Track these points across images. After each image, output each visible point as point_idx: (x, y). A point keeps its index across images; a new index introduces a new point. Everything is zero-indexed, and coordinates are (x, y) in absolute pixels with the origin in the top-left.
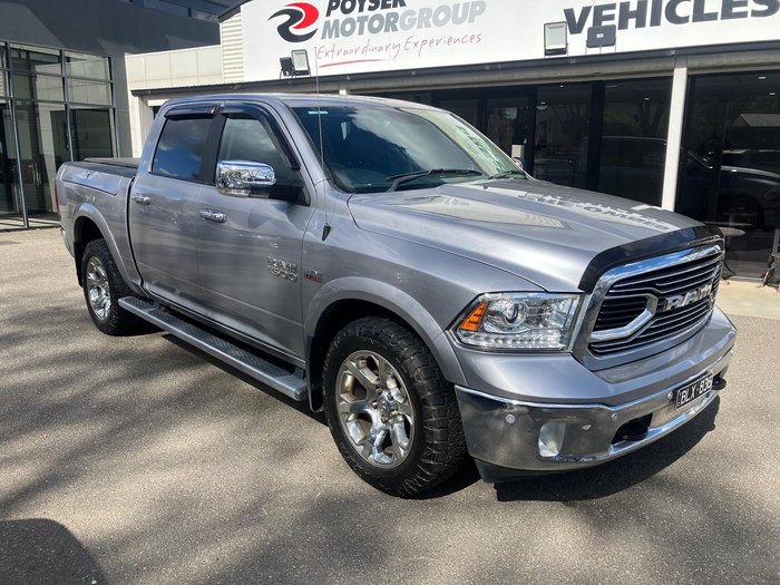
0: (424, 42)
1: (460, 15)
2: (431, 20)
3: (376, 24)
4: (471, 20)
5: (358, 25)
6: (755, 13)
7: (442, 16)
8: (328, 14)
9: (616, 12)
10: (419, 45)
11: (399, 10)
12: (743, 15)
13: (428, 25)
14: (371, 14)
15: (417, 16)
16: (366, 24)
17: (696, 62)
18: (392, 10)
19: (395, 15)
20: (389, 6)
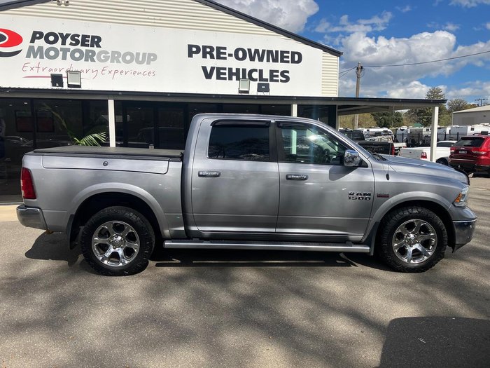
0: (116, 71)
1: (141, 59)
2: (120, 59)
3: (77, 55)
4: (148, 63)
5: (61, 53)
6: (282, 81)
7: (128, 58)
8: (32, 41)
9: (227, 72)
10: (113, 73)
11: (95, 49)
12: (277, 81)
13: (118, 62)
14: (72, 48)
15: (110, 55)
16: (69, 54)
17: (301, 103)
18: (89, 48)
19: (93, 53)
20: (87, 45)
